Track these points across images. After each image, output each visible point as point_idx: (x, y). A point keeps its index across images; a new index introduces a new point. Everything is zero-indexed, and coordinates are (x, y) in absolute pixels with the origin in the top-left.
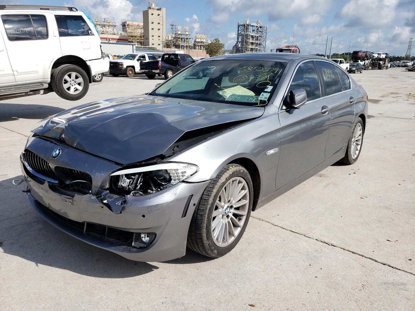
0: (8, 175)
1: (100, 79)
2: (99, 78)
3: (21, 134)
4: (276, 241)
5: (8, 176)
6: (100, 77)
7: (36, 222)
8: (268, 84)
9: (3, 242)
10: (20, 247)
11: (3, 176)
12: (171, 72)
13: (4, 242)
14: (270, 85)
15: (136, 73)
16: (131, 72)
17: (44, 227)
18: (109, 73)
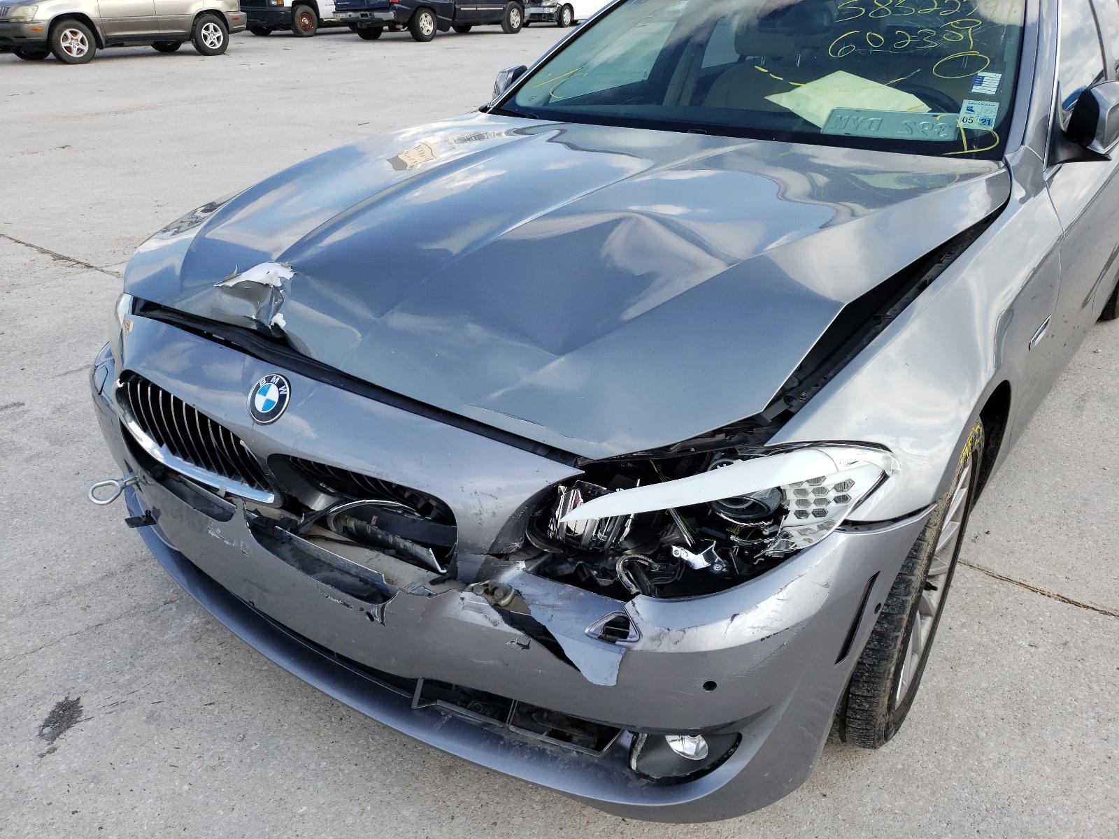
0: (23, 404)
1: (218, 45)
2: (216, 41)
3: (27, 245)
4: (1040, 650)
5: (27, 411)
6: (218, 38)
7: (171, 602)
8: (977, 64)
9: (79, 699)
10: (145, 721)
11: (8, 411)
12: (429, 18)
13: (82, 702)
14: (987, 70)
15: (322, 24)
16: (307, 22)
17: (208, 623)
18: (245, 26)
